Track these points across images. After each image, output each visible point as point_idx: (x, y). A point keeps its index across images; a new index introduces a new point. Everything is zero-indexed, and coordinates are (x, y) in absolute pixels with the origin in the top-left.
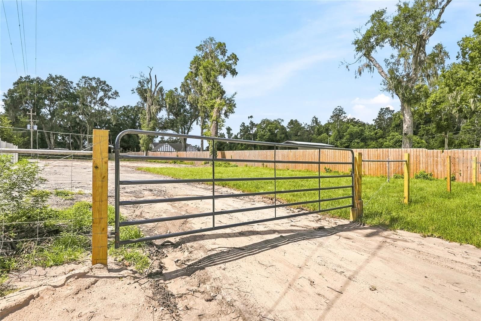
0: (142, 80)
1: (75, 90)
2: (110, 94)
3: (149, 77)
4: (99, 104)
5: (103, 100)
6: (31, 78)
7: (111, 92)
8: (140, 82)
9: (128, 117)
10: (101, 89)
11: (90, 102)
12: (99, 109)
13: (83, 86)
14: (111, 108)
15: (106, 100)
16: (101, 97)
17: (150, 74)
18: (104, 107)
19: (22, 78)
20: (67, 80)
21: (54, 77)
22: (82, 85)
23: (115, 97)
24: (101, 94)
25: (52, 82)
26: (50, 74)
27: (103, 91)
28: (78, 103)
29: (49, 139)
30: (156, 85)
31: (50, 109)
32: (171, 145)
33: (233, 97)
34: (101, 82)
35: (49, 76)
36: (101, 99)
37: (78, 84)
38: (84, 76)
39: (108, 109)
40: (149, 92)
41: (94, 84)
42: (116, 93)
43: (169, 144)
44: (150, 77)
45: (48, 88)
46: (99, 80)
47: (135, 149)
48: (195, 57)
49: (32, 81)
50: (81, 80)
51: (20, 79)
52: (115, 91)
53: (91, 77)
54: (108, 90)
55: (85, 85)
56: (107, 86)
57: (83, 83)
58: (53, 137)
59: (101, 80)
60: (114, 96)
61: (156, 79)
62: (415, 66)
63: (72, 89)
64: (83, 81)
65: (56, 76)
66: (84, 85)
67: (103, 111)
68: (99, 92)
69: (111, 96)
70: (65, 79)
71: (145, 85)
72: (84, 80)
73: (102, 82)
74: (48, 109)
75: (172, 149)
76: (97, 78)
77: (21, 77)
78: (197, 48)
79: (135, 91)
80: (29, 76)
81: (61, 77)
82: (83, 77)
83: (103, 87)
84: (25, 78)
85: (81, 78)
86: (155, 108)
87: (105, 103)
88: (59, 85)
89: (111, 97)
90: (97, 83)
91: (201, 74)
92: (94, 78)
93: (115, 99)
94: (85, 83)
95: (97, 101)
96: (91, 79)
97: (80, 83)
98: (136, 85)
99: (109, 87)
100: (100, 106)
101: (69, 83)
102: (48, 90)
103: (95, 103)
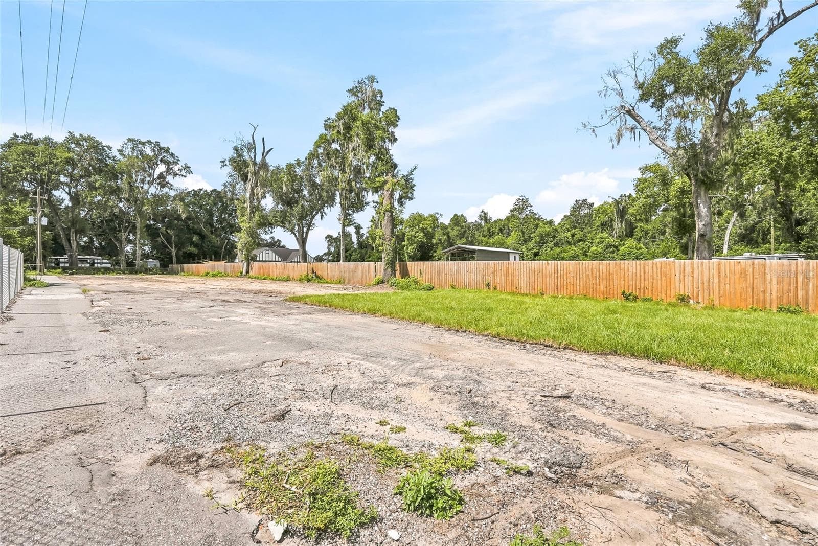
0: (239, 146)
1: (114, 160)
2: (176, 168)
3: (251, 141)
4: (158, 184)
5: (164, 178)
6: (35, 137)
7: (178, 166)
8: (236, 149)
9: (201, 207)
10: (161, 160)
11: (143, 181)
12: (158, 192)
13: (128, 154)
14: (179, 190)
15: (169, 178)
16: (161, 174)
17: (253, 136)
18: (166, 190)
19: (18, 137)
20: (101, 143)
21: (78, 137)
22: (128, 152)
23: (185, 174)
24: (161, 168)
25: (73, 146)
26: (70, 132)
27: (164, 164)
28: (119, 182)
29: (69, 240)
30: (263, 155)
31: (69, 190)
32: (274, 251)
33: (411, 173)
34: (161, 149)
35: (67, 135)
36: (161, 176)
37: (120, 151)
38: (132, 137)
39: (172, 193)
40: (251, 164)
41: (148, 151)
42: (187, 168)
43: (272, 250)
44: (254, 141)
45: (67, 155)
46: (158, 145)
47: (213, 256)
48: (344, 106)
49: (36, 143)
50: (126, 144)
51: (13, 139)
52: (185, 164)
53: (144, 140)
54: (173, 162)
55: (133, 153)
56: (172, 155)
57: (130, 150)
58: (76, 237)
59: (162, 145)
60: (183, 173)
61: (264, 144)
62: (718, 131)
63: (109, 158)
64: (129, 147)
65: (81, 135)
66: (130, 153)
67: (163, 196)
68: (158, 165)
69: (178, 172)
70: (97, 142)
71: (245, 154)
72: (130, 145)
73: (163, 148)
74: (67, 190)
75: (277, 257)
76: (154, 142)
77: (15, 135)
78: (349, 91)
79: (227, 162)
80: (31, 134)
81: (90, 138)
82: (130, 140)
83: (164, 157)
84: (22, 137)
85: (126, 141)
86: (262, 191)
87: (168, 183)
88: (87, 151)
89: (177, 174)
90: (154, 151)
91: (358, 135)
92: (149, 142)
93: (185, 177)
94: (133, 149)
95: (154, 179)
96: (143, 144)
97: (124, 149)
98: (230, 153)
99: (174, 158)
100: (159, 187)
101: (105, 148)
102: (66, 158)
103: (150, 183)
